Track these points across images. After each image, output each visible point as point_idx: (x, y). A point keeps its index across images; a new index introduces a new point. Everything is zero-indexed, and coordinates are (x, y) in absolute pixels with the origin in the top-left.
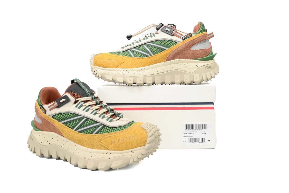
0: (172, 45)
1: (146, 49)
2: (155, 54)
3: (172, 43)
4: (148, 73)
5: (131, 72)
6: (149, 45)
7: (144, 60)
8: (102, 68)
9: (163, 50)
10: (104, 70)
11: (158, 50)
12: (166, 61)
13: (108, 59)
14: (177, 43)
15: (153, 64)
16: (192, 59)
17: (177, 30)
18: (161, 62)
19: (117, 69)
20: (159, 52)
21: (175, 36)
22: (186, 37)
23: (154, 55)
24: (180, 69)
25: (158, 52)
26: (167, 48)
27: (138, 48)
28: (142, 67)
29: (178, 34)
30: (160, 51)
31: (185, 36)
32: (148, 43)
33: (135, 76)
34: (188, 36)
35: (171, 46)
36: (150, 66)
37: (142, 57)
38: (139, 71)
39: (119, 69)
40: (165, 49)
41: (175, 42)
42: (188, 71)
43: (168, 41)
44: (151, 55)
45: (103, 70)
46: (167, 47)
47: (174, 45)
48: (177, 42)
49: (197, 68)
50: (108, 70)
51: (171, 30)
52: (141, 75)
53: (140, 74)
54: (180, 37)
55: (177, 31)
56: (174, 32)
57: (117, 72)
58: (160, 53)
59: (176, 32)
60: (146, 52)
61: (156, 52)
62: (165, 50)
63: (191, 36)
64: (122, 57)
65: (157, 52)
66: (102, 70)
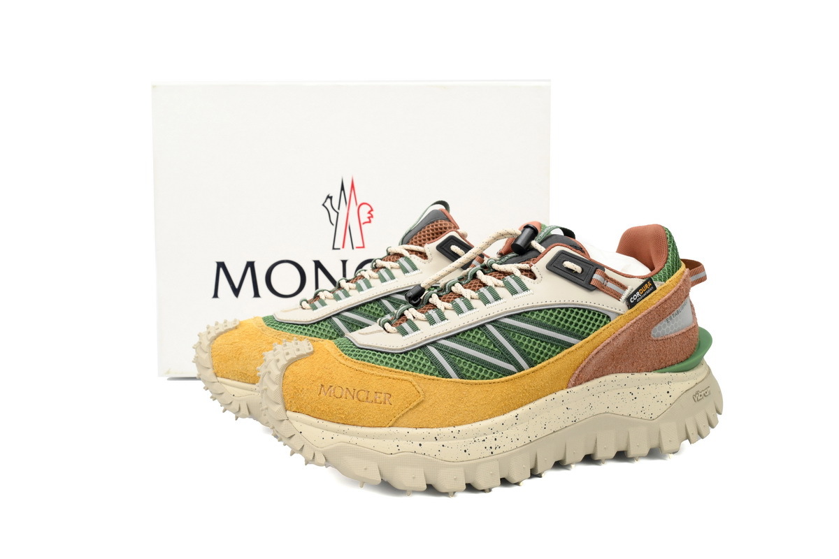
0: (594, 325)
1: (501, 346)
2: (536, 363)
3: (591, 319)
4: (514, 440)
5: (455, 441)
6: (511, 326)
7: (498, 387)
8: (326, 423)
9: (562, 349)
10: (337, 432)
11: (544, 348)
12: (574, 385)
13: (351, 390)
14: (608, 317)
15: (530, 402)
16: (655, 370)
17: (608, 268)
18: (554, 392)
19: (394, 429)
20: (551, 356)
21: (603, 291)
22: (638, 293)
23: (532, 369)
24: (616, 411)
25: (546, 355)
26: (576, 340)
27: (465, 337)
28: (491, 417)
29: (610, 285)
30: (554, 352)
31: (635, 293)
32: (505, 317)
33: (469, 458)
34: (644, 293)
35: (591, 330)
36: (519, 411)
37: (488, 378)
38: (484, 438)
39: (404, 430)
40: (570, 345)
41: (601, 317)
42: (641, 415)
43: (577, 313)
44: (520, 369)
45: (331, 434)
46: (575, 336)
47: (598, 326)
48: (609, 314)
49: (671, 400)
50: (358, 435)
51: (585, 269)
52: (493, 450)
53: (488, 448)
54: (617, 296)
55: (607, 272)
56: (597, 276)
57: (397, 442)
58: (551, 360)
59: (606, 277)
60: (500, 358)
61: (539, 357)
62: (570, 349)
63: (651, 289)
64: (410, 378)
65: (542, 356)
66: (328, 435)
